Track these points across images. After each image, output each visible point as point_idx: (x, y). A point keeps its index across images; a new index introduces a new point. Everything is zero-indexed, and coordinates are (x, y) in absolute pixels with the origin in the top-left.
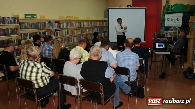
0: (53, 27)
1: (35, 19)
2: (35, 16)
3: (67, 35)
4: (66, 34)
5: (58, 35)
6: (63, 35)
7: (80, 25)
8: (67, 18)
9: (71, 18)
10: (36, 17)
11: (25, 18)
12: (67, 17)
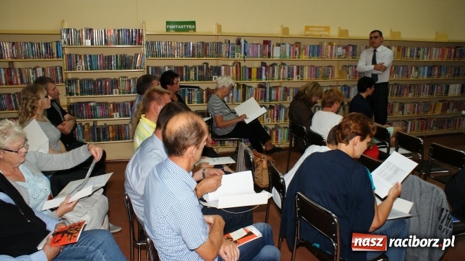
0: (245, 54)
1: (191, 33)
2: (193, 27)
3: (295, 79)
4: (291, 76)
5: (264, 77)
6: (279, 78)
7: (350, 54)
8: (308, 33)
9: (321, 33)
10: (194, 30)
11: (168, 30)
12: (307, 28)
